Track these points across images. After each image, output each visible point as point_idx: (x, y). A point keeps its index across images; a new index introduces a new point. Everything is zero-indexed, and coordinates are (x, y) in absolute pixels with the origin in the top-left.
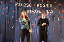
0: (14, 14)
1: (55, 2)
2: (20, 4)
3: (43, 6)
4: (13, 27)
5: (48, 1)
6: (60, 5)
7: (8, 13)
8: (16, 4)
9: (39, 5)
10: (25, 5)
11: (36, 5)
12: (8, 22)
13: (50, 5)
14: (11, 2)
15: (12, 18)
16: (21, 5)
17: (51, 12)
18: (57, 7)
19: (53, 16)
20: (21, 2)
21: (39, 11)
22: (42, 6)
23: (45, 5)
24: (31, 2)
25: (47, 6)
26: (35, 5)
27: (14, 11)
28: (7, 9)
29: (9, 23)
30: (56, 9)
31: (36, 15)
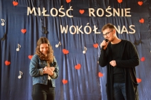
0: (22, 39)
1: (140, 3)
2: (41, 11)
3: (106, 13)
4: (20, 77)
5: (120, 1)
7: (6, 37)
8: (29, 9)
9: (95, 13)
10: (54, 12)
11: (87, 11)
12: (7, 63)
13: (126, 12)
14: (15, 4)
15: (18, 50)
16: (44, 11)
17: (129, 30)
19: (136, 43)
20: (44, 4)
21: (95, 29)
22: (104, 16)
23: (112, 11)
24: (71, 4)
25: (118, 14)
26: (82, 12)
27: (23, 31)
28: (3, 24)
29: (9, 66)
30: (142, 21)
31: (87, 40)
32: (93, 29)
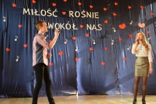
0: (19, 32)
1: (105, 9)
2: (34, 11)
3: (81, 15)
4: (17, 60)
5: (91, 7)
6: (115, 14)
7: (7, 30)
8: (24, 9)
9: (74, 14)
10: (43, 13)
11: (68, 13)
12: (7, 49)
14: (14, 5)
15: (16, 40)
16: (36, 12)
17: (97, 28)
18: (110, 18)
19: (102, 37)
20: (36, 7)
21: (74, 26)
23: (86, 14)
24: (56, 7)
25: (90, 16)
26: (64, 13)
27: (20, 26)
28: (5, 21)
29: (9, 52)
30: (106, 22)
31: (68, 34)
32: (72, 26)
